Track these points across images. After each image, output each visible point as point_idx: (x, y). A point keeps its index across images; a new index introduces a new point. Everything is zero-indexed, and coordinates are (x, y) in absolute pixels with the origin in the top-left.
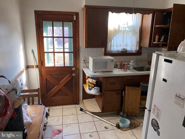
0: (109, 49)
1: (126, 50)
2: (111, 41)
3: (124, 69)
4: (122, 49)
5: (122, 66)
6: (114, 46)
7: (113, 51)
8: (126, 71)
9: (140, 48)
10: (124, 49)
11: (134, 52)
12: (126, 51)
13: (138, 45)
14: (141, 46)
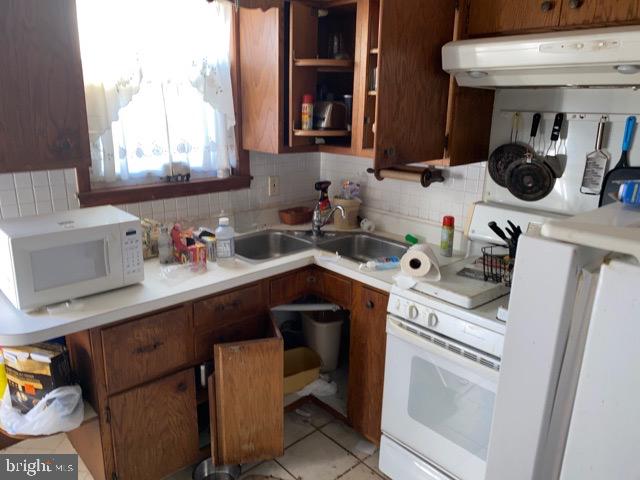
0: (100, 168)
1: (187, 168)
2: (109, 128)
3: (194, 260)
4: (166, 167)
5: (182, 250)
6: (123, 153)
7: (125, 177)
8: (205, 269)
9: (244, 155)
10: (175, 165)
11: (221, 176)
12: (188, 176)
13: (232, 146)
14: (246, 147)
